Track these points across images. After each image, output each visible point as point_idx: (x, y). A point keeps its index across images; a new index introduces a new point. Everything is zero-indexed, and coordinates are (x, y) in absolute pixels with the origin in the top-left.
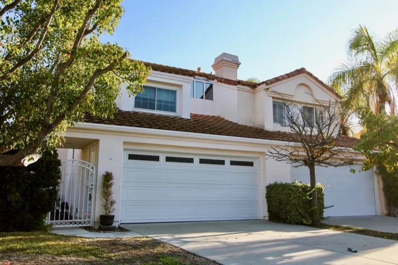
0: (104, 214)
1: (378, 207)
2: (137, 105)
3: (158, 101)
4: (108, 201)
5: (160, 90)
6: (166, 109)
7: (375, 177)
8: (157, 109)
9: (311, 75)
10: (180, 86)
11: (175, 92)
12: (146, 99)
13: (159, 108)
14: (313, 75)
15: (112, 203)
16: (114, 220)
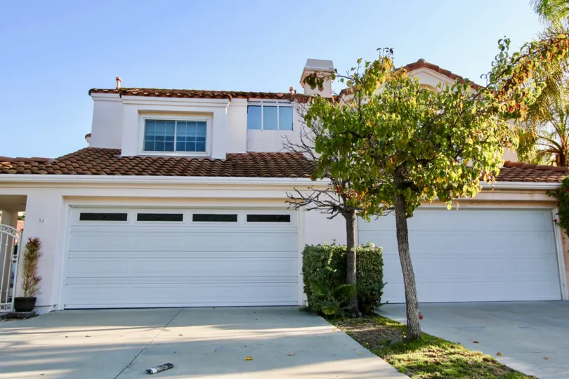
0: (23, 296)
1: (564, 285)
2: (148, 147)
3: (178, 138)
4: (32, 278)
5: (180, 123)
6: (191, 148)
7: (558, 230)
8: (177, 150)
9: (436, 68)
10: (211, 114)
11: (203, 124)
12: (162, 138)
13: (180, 148)
14: (440, 67)
15: (37, 280)
16: (36, 304)
